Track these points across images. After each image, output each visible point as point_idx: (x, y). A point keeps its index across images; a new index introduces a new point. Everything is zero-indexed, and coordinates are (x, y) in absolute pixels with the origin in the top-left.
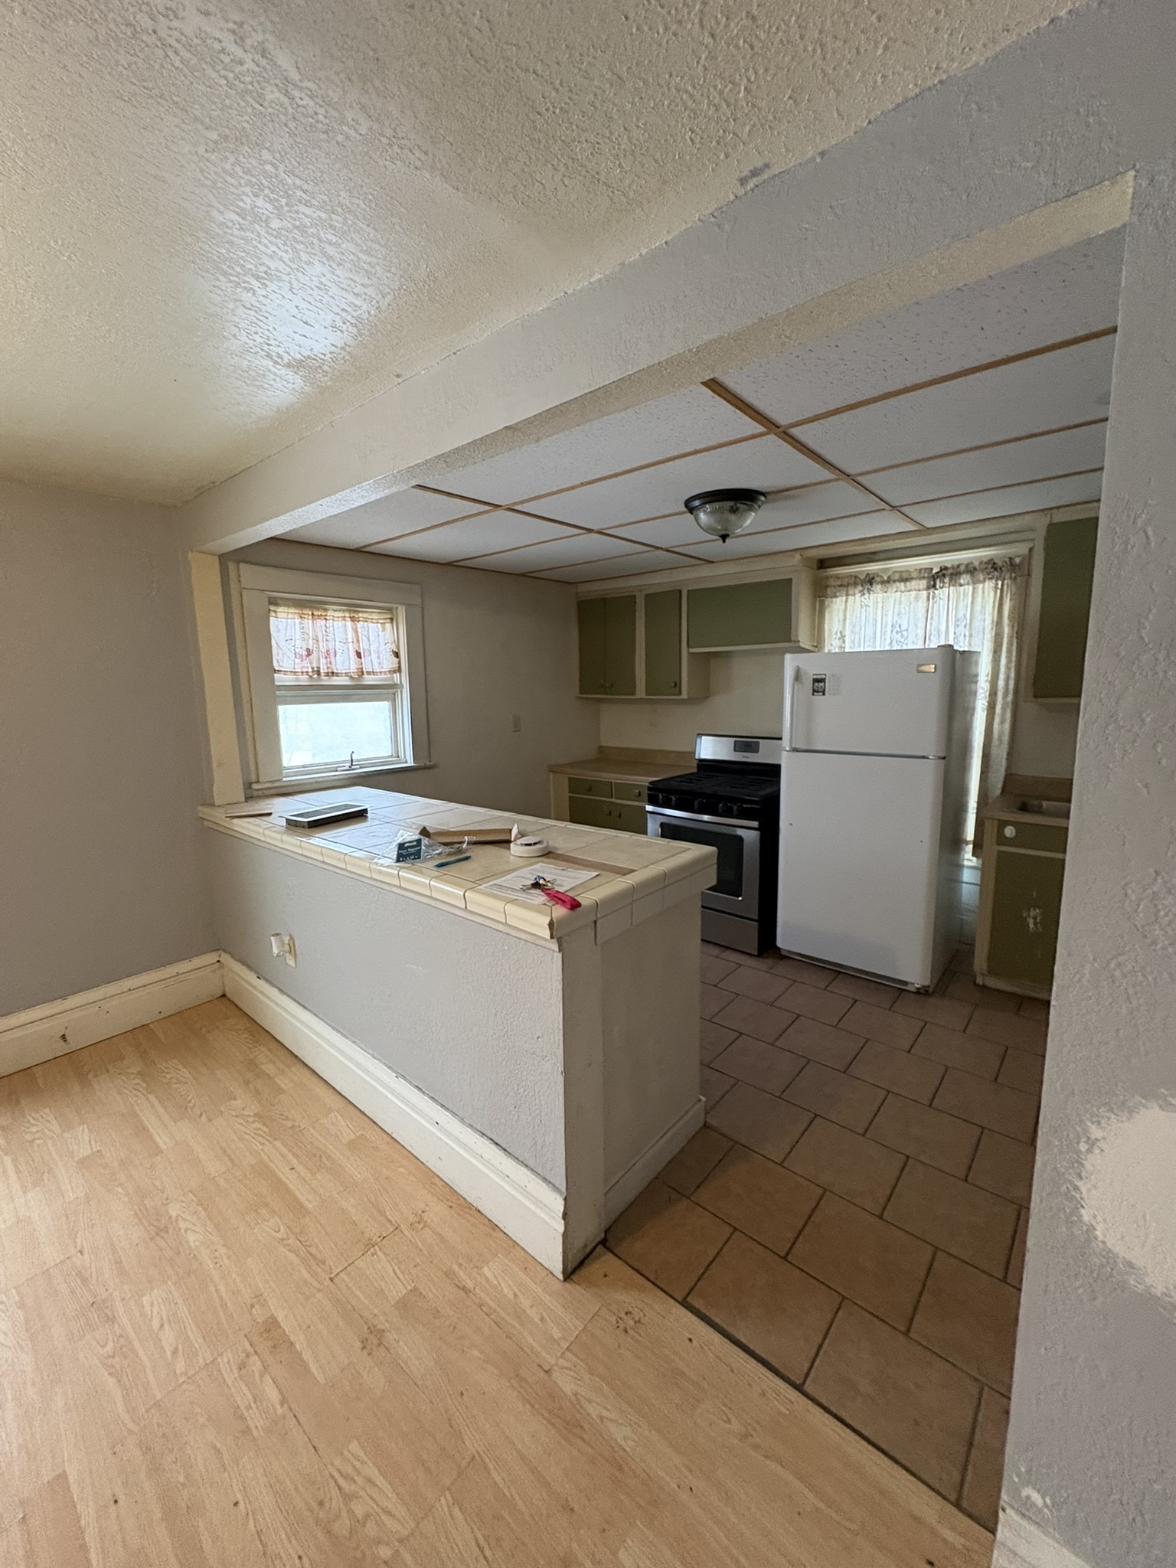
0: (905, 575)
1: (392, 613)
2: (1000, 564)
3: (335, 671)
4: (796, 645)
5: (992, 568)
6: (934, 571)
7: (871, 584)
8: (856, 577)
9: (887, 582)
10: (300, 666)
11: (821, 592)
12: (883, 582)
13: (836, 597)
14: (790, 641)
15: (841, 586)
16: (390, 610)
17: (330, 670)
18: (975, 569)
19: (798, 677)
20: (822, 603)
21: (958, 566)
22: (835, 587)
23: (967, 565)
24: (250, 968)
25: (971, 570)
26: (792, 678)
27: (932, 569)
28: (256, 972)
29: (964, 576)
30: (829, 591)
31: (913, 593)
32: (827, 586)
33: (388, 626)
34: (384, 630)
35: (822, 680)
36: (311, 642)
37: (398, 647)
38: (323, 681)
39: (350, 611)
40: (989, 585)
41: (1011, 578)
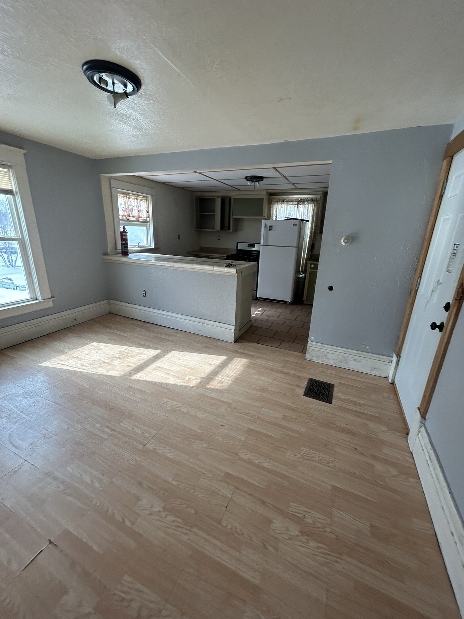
0: (292, 200)
1: (147, 198)
2: (314, 200)
3: (133, 216)
4: (264, 217)
5: (312, 201)
6: (299, 200)
7: (284, 202)
8: (280, 199)
9: (288, 201)
10: (124, 214)
11: (270, 202)
12: (286, 201)
13: (274, 204)
14: (262, 216)
15: (276, 201)
17: (131, 215)
18: (308, 200)
19: (266, 226)
20: (271, 206)
21: (305, 199)
22: (274, 201)
23: (307, 199)
24: (124, 302)
25: (307, 200)
26: (264, 227)
27: (298, 199)
28: (127, 303)
29: (306, 202)
30: (273, 202)
31: (294, 205)
32: (272, 201)
34: (144, 203)
35: (272, 227)
36: (126, 206)
37: (149, 210)
38: (129, 219)
39: (136, 196)
40: (311, 205)
41: (316, 204)
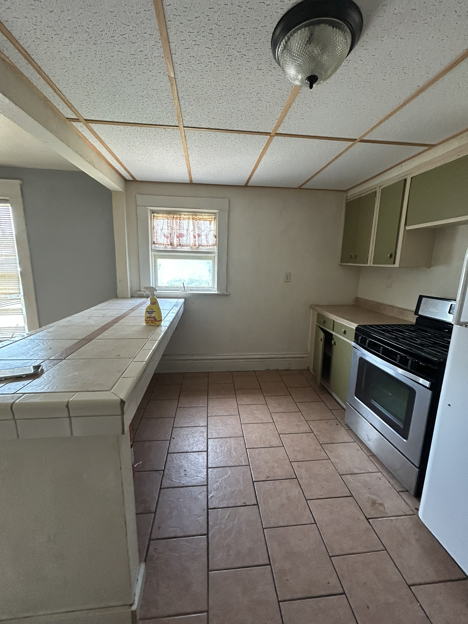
1: (216, 215)
3: (182, 244)
10: (166, 241)
17: (179, 244)
33: (213, 222)
34: (210, 224)
36: (171, 230)
37: (216, 233)
38: (175, 248)
39: (193, 215)
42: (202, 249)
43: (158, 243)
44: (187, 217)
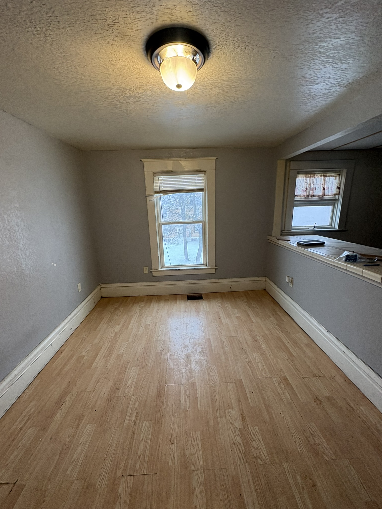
1: (340, 172)
3: (314, 195)
10: (303, 194)
16: (339, 171)
17: (313, 195)
24: (275, 284)
28: (277, 286)
33: (338, 177)
34: (335, 179)
36: (308, 185)
37: (340, 185)
38: (310, 198)
39: (323, 173)
42: (326, 198)
43: (297, 195)
44: (320, 175)
